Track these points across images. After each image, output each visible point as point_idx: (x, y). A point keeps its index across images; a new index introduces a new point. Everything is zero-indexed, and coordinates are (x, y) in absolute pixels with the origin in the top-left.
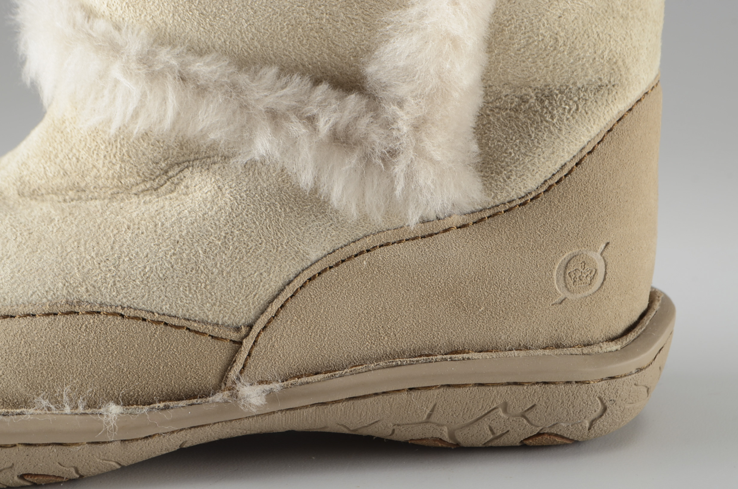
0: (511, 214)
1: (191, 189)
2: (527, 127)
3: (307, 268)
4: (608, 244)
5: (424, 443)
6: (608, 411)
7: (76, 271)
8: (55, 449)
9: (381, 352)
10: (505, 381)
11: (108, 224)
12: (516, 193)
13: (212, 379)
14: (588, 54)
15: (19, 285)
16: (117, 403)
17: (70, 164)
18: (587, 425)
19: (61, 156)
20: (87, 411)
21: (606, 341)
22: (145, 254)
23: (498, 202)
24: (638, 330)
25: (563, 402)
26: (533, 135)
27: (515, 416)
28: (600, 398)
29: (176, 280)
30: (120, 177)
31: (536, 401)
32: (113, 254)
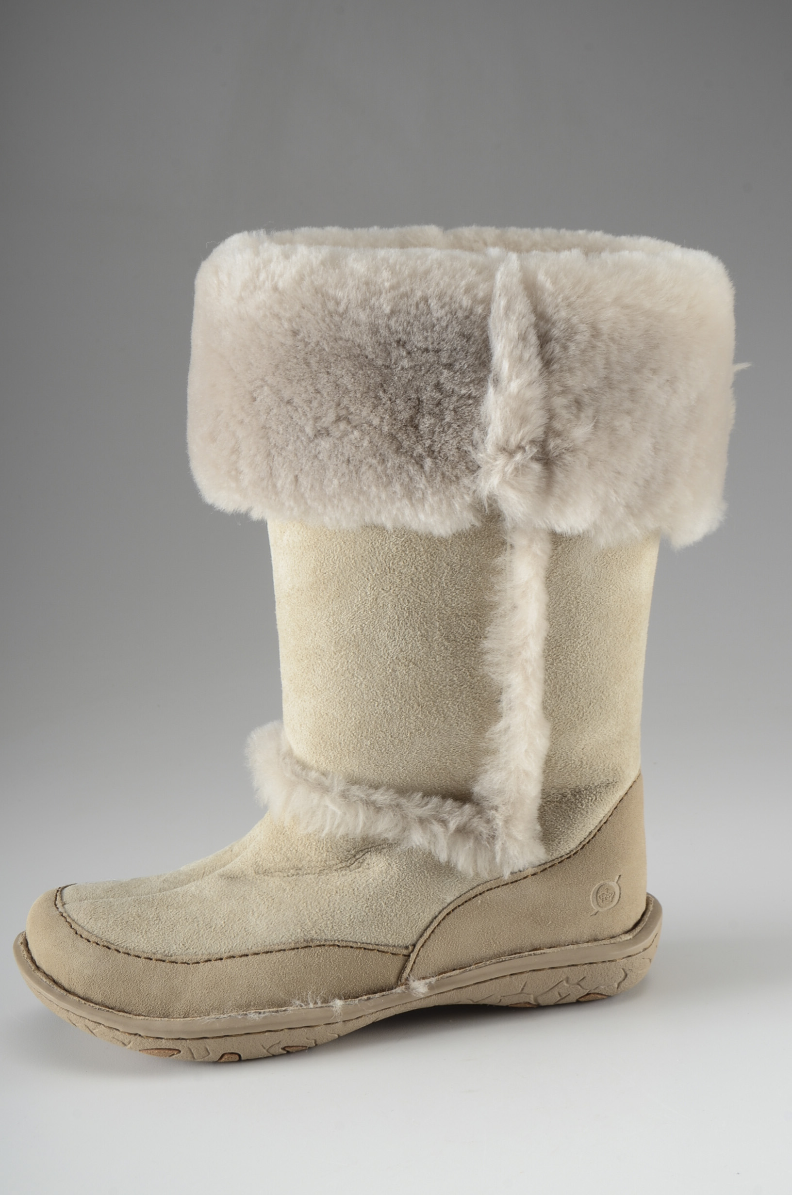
0: (562, 864)
1: (371, 865)
2: (567, 812)
3: (445, 908)
4: (620, 876)
5: (519, 1006)
6: (628, 976)
7: (308, 921)
8: (306, 1030)
9: (491, 953)
10: (567, 964)
11: (323, 890)
12: (565, 852)
13: (393, 979)
14: (600, 767)
15: (273, 932)
16: (340, 999)
17: (291, 853)
18: (616, 986)
19: (284, 849)
20: (323, 1005)
21: (623, 933)
22: (349, 908)
23: (553, 858)
24: (642, 925)
25: (601, 974)
26: (572, 817)
27: (573, 985)
28: (623, 969)
29: (370, 922)
30: (326, 861)
31: (585, 975)
32: (330, 909)
